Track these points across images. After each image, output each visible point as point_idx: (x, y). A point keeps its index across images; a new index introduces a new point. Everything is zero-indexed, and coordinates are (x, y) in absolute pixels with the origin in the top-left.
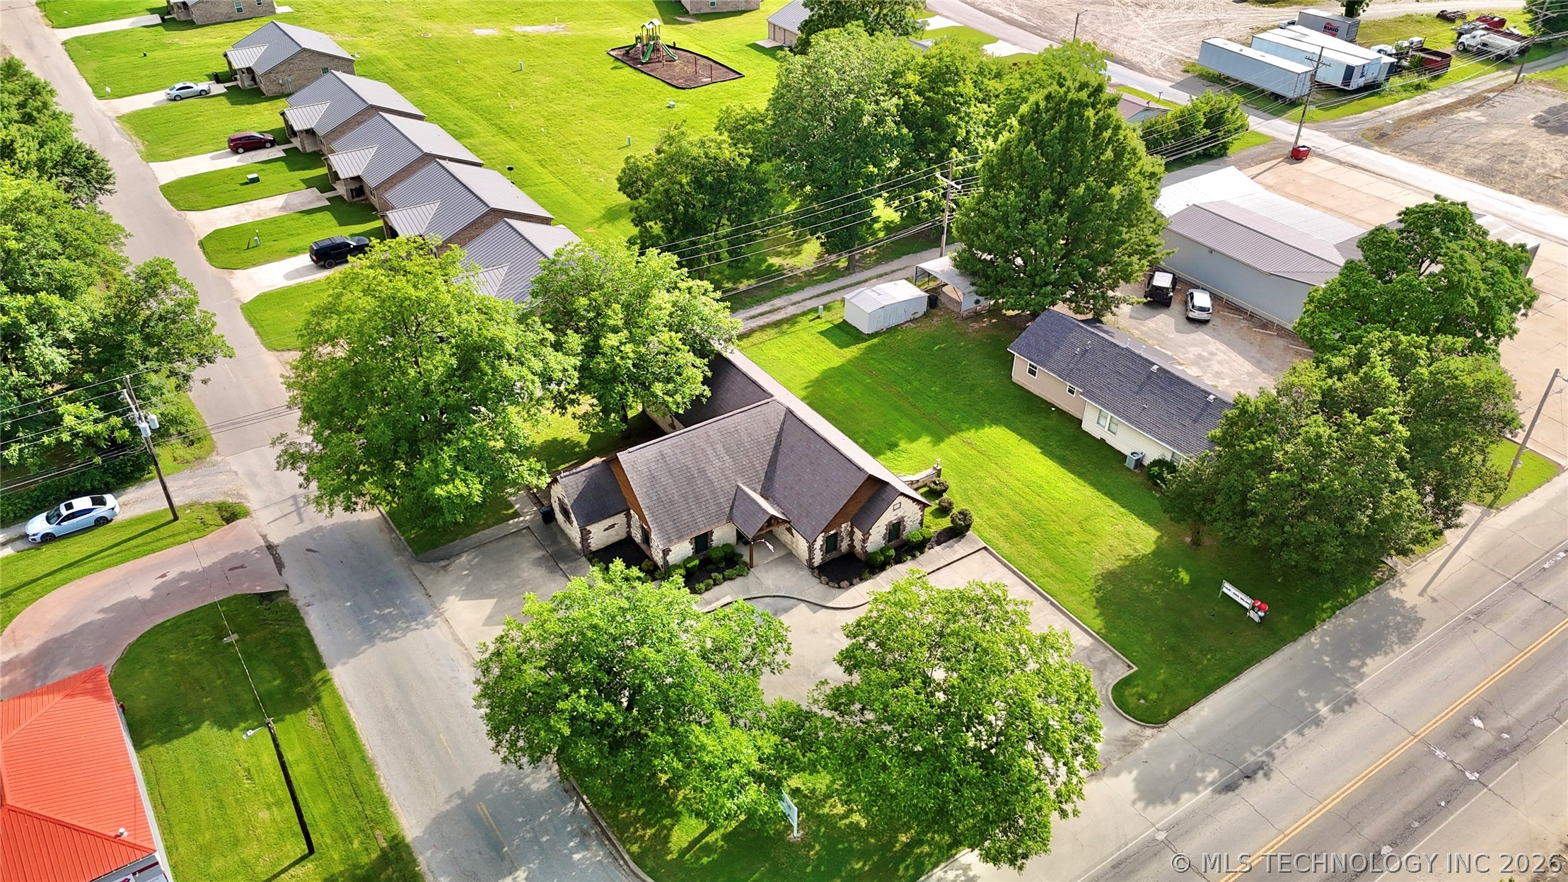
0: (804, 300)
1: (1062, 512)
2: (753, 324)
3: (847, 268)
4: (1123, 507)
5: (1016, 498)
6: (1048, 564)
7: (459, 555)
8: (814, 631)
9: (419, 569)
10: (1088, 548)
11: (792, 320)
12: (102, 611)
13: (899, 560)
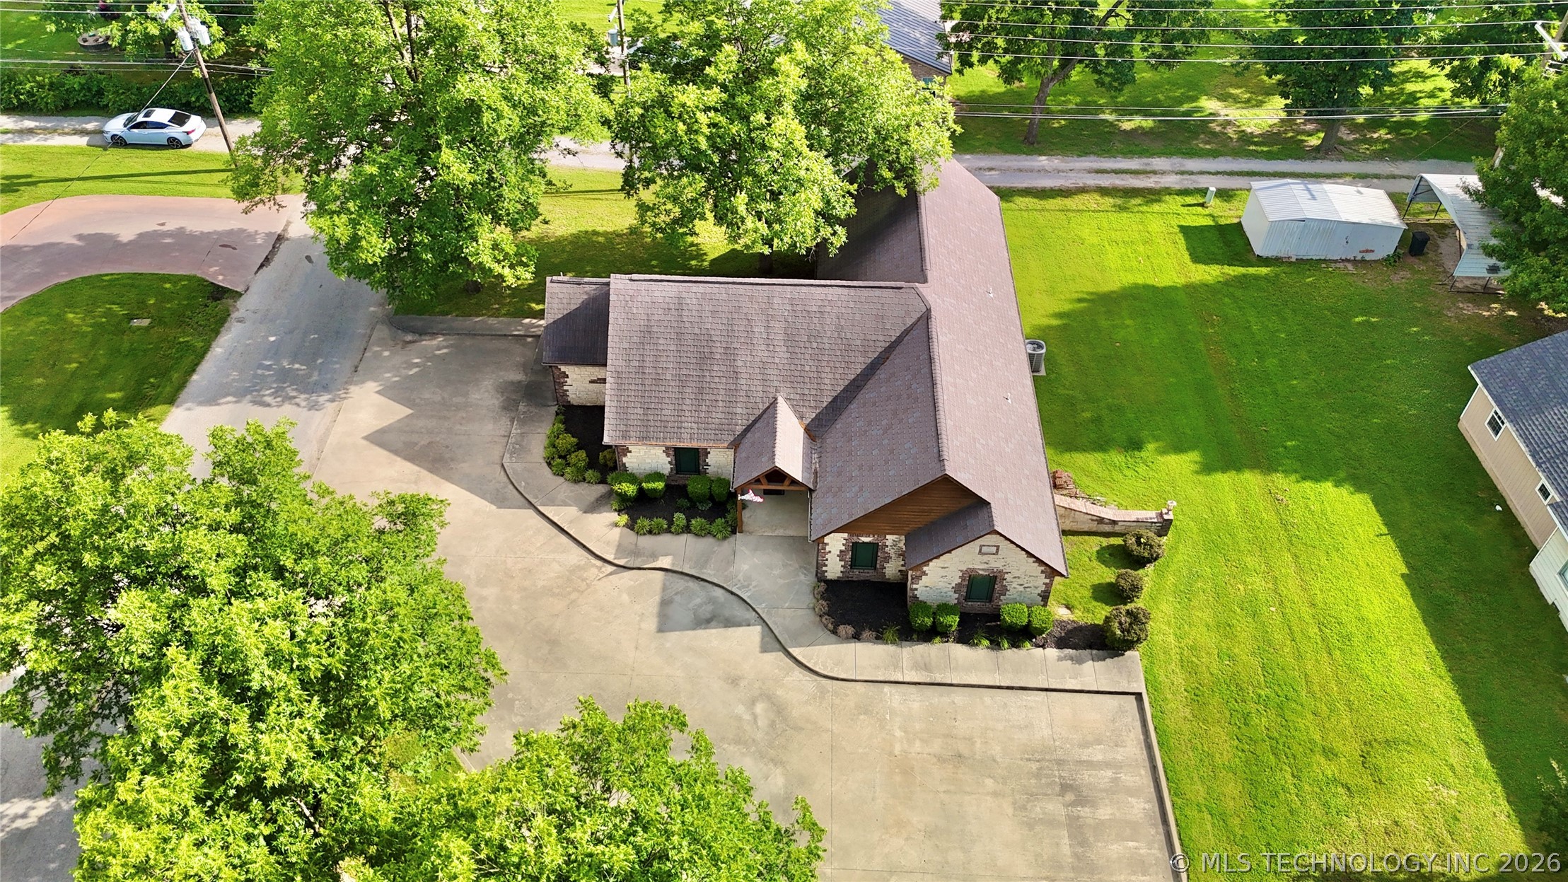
0: (1202, 173)
1: (1349, 704)
2: (1092, 181)
3: (1317, 149)
4: (1491, 758)
5: (1278, 636)
6: (1232, 788)
7: (434, 335)
8: (734, 681)
9: (383, 331)
10: (1342, 799)
11: (1153, 195)
12: (80, 237)
13: (965, 637)
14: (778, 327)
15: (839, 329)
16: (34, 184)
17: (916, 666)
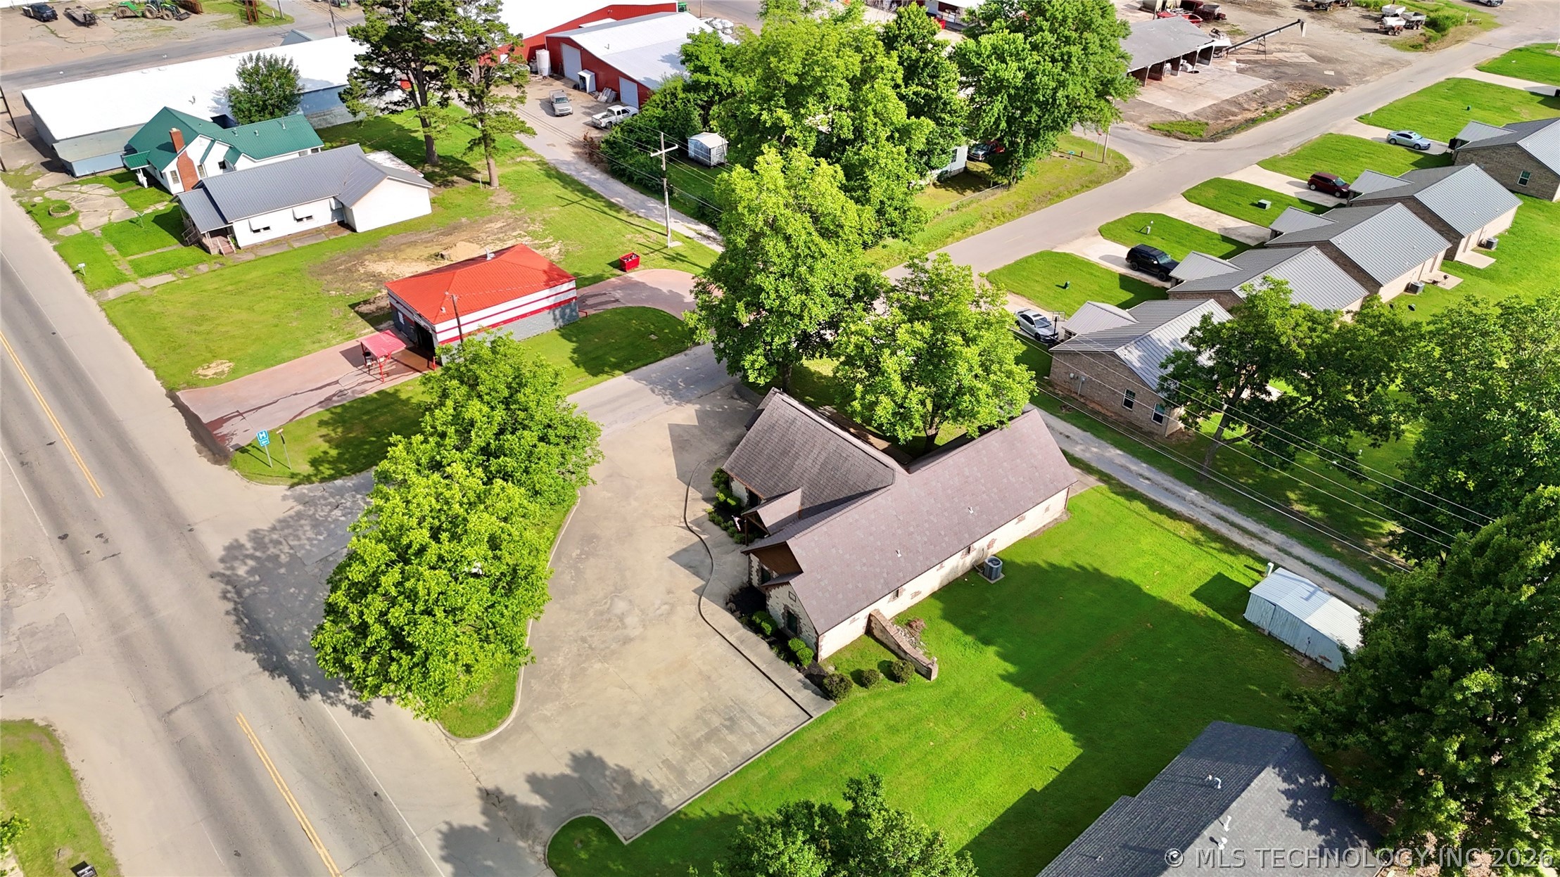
5: (914, 752)
7: (746, 400)
8: (669, 592)
9: (729, 388)
14: (824, 455)
15: (849, 470)
16: (683, 261)
17: (738, 638)
